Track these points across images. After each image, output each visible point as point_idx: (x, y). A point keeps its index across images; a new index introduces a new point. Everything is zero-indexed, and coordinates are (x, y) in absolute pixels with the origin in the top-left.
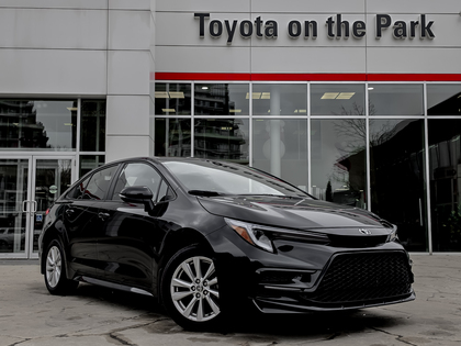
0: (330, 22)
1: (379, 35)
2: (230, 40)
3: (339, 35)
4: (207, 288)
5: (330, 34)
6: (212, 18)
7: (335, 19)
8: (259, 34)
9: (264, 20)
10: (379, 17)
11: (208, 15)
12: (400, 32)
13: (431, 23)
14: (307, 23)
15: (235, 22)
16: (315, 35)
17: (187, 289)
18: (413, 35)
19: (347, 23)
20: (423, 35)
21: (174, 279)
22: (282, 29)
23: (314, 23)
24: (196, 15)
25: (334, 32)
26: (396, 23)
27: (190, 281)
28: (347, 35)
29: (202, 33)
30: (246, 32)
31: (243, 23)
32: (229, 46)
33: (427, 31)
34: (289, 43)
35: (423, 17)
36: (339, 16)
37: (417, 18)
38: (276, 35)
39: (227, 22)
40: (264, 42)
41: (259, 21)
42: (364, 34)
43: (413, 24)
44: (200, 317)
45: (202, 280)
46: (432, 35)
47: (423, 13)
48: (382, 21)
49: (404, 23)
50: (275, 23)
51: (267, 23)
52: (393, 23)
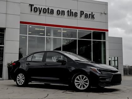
0: (68, 11)
1: (81, 16)
2: (40, 13)
3: (71, 15)
4: (83, 82)
5: (68, 15)
6: (35, 6)
7: (69, 11)
8: (48, 12)
9: (50, 8)
10: (81, 11)
11: (33, 5)
12: (86, 16)
13: (94, 15)
14: (62, 11)
15: (42, 8)
16: (64, 15)
17: (78, 83)
18: (89, 17)
19: (73, 12)
20: (92, 18)
21: (75, 80)
22: (55, 12)
23: (64, 11)
24: (30, 5)
25: (69, 14)
26: (85, 14)
27: (79, 81)
28: (73, 16)
29: (31, 10)
30: (45, 12)
31: (44, 9)
32: (39, 15)
33: (93, 17)
34: (57, 16)
35: (92, 13)
36: (71, 10)
37: (91, 13)
38: (53, 13)
39: (39, 8)
40: (50, 15)
41: (48, 9)
42: (77, 16)
43: (90, 14)
44: (82, 89)
45: (82, 80)
46: (94, 18)
47: (92, 12)
48: (82, 13)
49: (87, 14)
50: (53, 10)
51: (51, 10)
52: (84, 14)
